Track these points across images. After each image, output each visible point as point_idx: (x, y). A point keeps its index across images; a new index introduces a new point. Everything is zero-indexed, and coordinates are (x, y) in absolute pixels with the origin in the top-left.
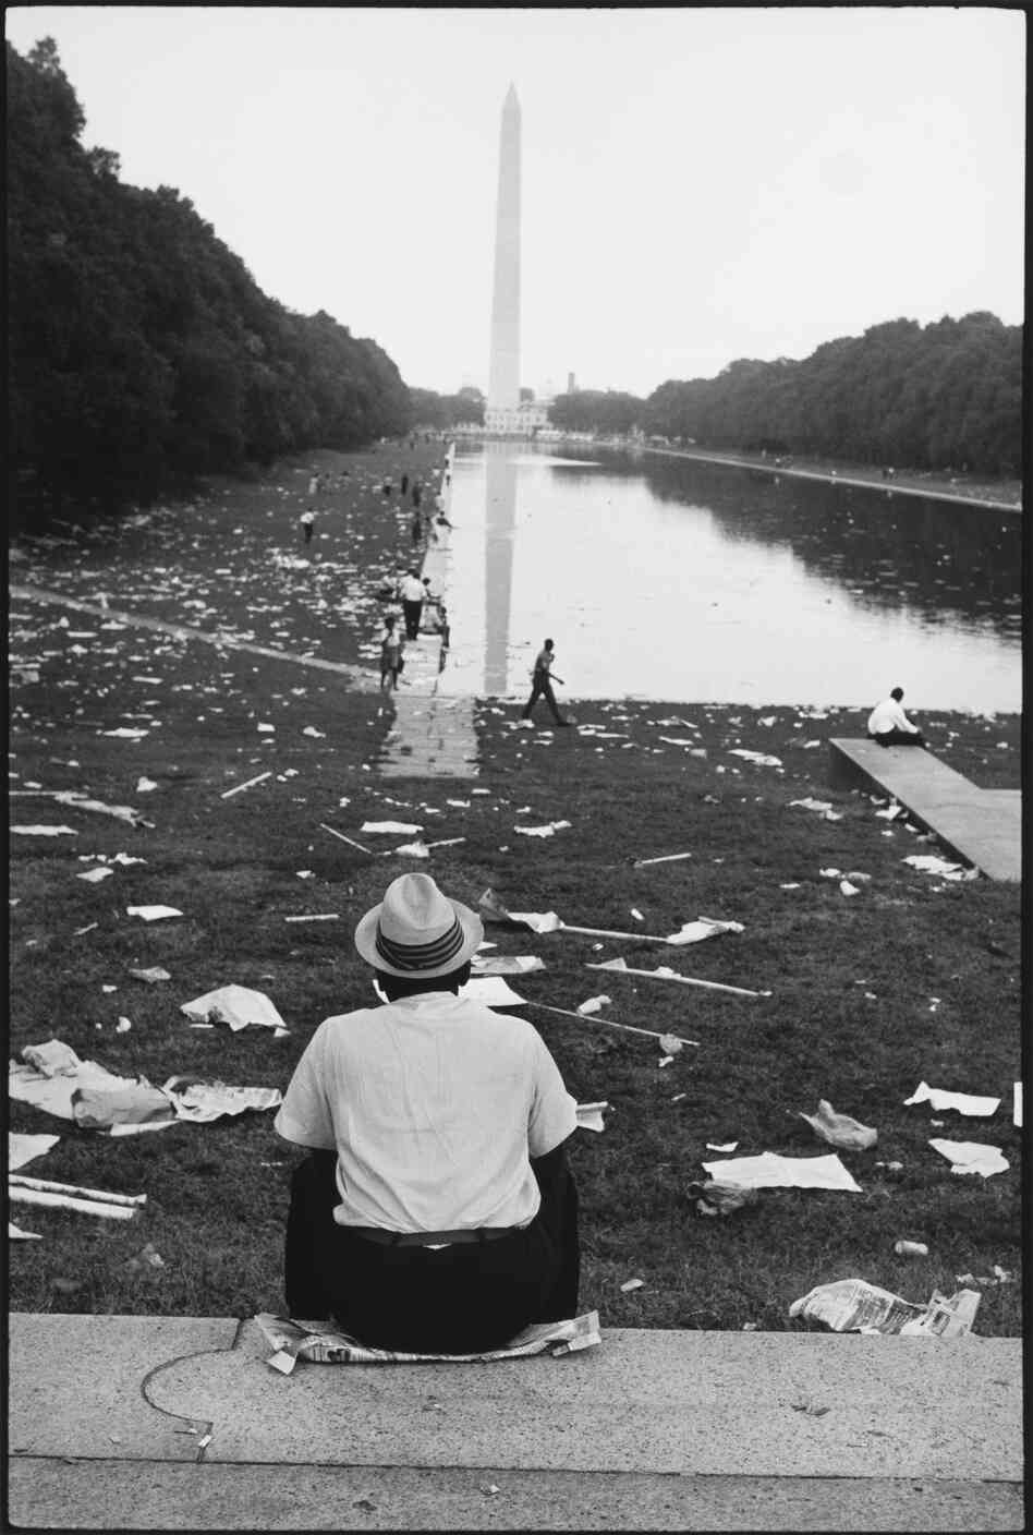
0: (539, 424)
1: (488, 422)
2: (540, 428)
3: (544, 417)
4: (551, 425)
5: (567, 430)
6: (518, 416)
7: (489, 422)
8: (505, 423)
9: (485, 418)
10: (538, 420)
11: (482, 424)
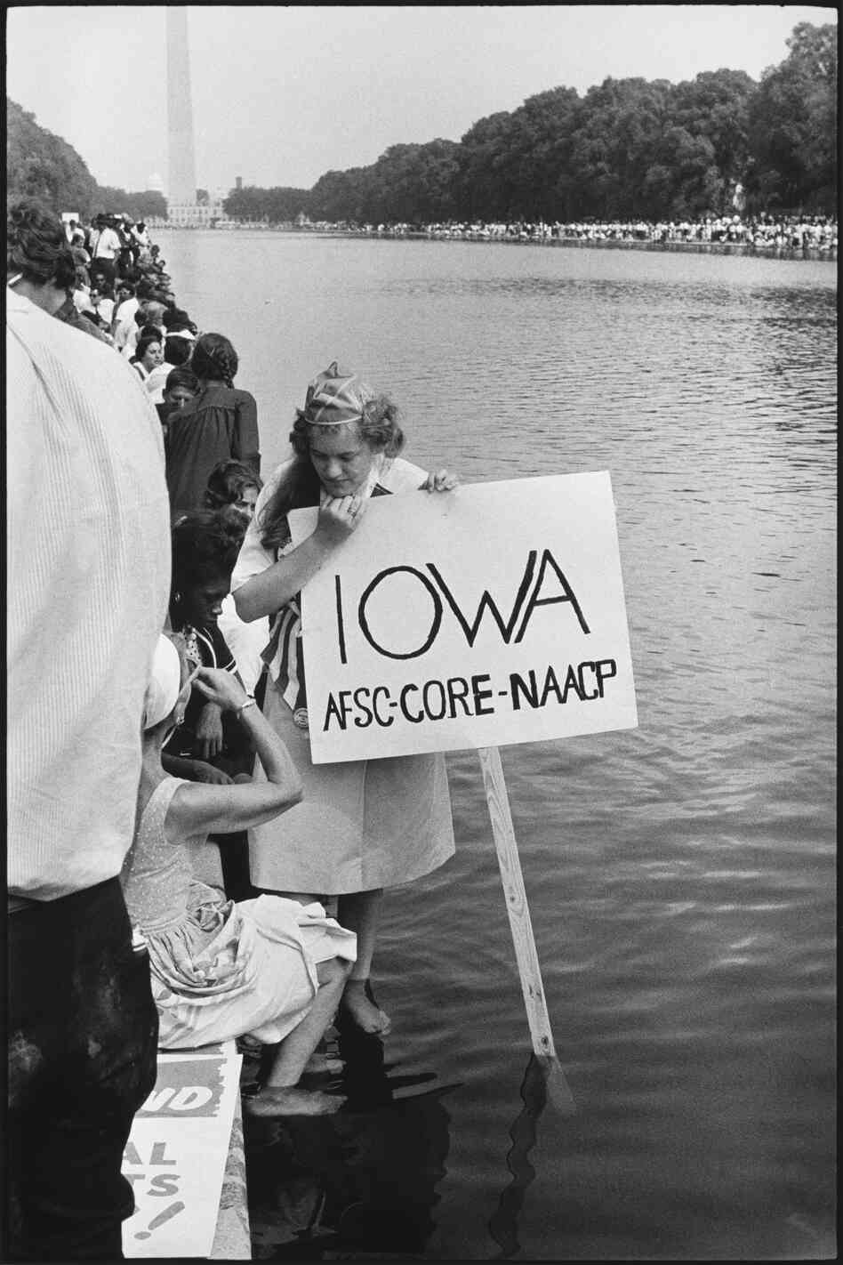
0: (217, 216)
1: (171, 216)
2: (218, 219)
3: (220, 209)
4: (227, 216)
5: (241, 220)
6: (197, 209)
7: (173, 216)
8: (186, 216)
9: (168, 212)
10: (215, 212)
11: (166, 217)
